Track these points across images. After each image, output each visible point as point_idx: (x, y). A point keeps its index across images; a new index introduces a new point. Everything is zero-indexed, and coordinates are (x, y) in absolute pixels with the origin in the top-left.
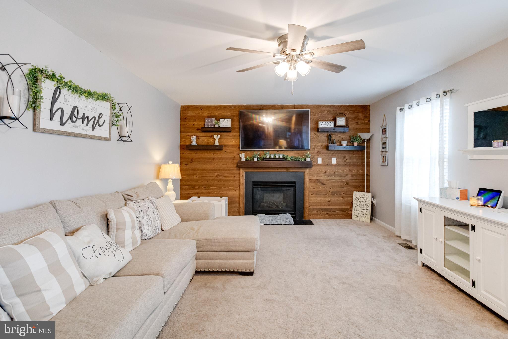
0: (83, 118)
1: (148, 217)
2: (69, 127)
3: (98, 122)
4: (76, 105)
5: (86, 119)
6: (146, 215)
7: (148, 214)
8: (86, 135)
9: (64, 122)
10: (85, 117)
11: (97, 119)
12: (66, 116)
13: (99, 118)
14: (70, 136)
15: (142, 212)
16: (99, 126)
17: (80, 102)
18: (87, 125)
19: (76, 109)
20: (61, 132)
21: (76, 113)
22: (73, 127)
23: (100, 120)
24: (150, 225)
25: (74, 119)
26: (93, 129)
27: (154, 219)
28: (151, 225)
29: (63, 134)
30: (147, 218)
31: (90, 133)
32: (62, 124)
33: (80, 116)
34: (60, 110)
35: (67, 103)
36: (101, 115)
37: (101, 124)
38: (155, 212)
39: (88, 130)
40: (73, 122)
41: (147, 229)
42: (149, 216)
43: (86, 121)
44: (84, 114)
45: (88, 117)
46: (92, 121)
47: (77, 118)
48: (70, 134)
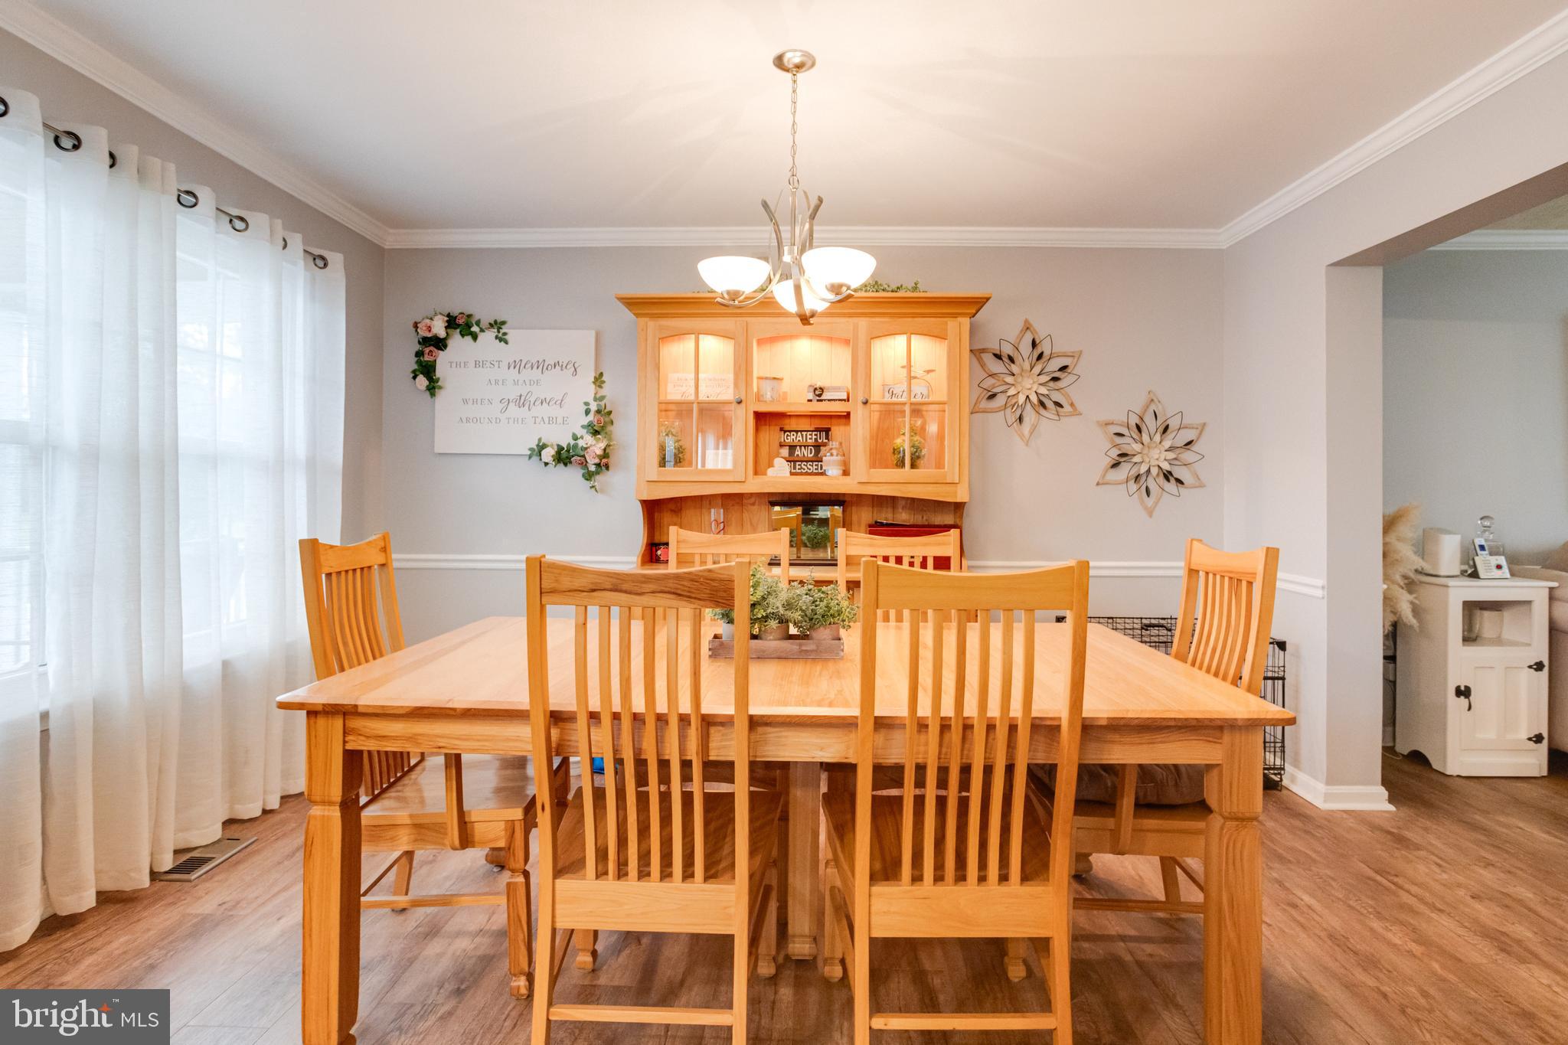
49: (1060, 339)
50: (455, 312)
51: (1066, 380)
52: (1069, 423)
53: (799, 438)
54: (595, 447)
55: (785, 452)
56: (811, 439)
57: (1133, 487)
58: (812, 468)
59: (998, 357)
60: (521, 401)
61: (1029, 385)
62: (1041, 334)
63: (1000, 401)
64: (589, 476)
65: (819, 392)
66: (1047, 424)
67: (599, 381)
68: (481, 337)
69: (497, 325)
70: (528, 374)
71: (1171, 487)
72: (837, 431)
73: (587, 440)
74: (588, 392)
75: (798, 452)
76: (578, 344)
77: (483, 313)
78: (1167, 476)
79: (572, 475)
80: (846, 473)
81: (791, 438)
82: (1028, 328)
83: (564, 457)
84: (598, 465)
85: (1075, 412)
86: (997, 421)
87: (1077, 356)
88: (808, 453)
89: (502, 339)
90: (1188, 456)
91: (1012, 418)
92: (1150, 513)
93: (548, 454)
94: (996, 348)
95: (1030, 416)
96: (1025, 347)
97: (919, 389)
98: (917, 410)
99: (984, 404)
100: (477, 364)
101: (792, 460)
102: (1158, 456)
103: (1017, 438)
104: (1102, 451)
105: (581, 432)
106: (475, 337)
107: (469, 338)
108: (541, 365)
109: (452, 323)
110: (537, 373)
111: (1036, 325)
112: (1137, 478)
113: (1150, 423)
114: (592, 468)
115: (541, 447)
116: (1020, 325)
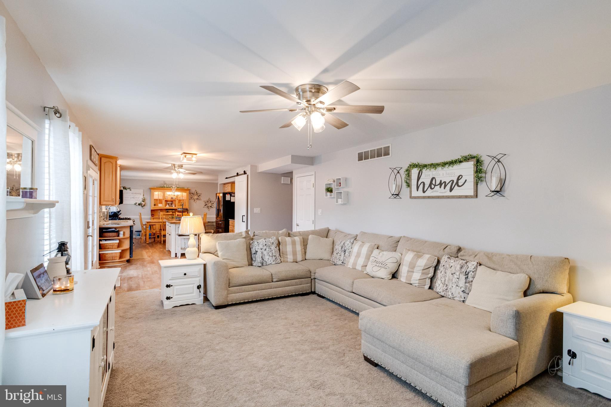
0: (441, 184)
1: (444, 273)
2: (429, 193)
3: (457, 183)
4: (433, 177)
5: (444, 184)
6: (444, 272)
7: (446, 272)
8: (443, 196)
9: (425, 190)
10: (442, 183)
11: (455, 182)
12: (426, 186)
13: (458, 179)
14: (429, 198)
15: (443, 267)
16: (458, 186)
17: (437, 173)
18: (444, 188)
19: (434, 180)
20: (423, 197)
21: (434, 182)
22: (432, 192)
23: (459, 181)
24: (442, 282)
25: (433, 186)
26: (451, 190)
27: (449, 279)
28: (444, 283)
29: (424, 198)
30: (443, 275)
31: (448, 194)
32: (424, 192)
33: (438, 182)
34: (422, 184)
35: (427, 177)
36: (461, 177)
37: (460, 184)
38: (456, 275)
39: (445, 192)
40: (432, 189)
41: (439, 284)
42: (446, 274)
43: (443, 185)
44: (441, 181)
45: (445, 182)
46: (450, 184)
47: (435, 185)
48: (429, 197)
49: (199, 192)
50: (123, 186)
51: (200, 196)
52: (200, 201)
53: (169, 202)
54: (143, 203)
55: (168, 204)
56: (171, 202)
57: (207, 208)
58: (171, 206)
59: (192, 194)
60: (133, 198)
61: (196, 197)
62: (197, 191)
63: (193, 198)
64: (142, 207)
65: (172, 198)
66: (198, 201)
67: (143, 195)
68: (128, 190)
69: (130, 188)
70: (134, 194)
71: (211, 208)
72: (174, 202)
73: (142, 203)
74: (142, 197)
75: (169, 204)
76: (141, 191)
77: (127, 187)
78: (211, 207)
79: (140, 207)
80: (175, 207)
81: (168, 203)
82: (196, 190)
83: (139, 204)
84: (144, 206)
85: (201, 200)
86: (192, 201)
87: (201, 194)
88: (170, 204)
89: (131, 190)
90: (213, 205)
91: (194, 200)
92: (209, 211)
93: (137, 204)
94: (192, 193)
95: (196, 200)
96: (195, 193)
97: (184, 198)
98: (183, 200)
99: (191, 199)
100: (127, 193)
101: (169, 205)
102: (210, 205)
103: (195, 203)
104: (204, 204)
105: (141, 202)
106: (127, 190)
107: (126, 190)
108: (136, 193)
109: (124, 188)
110: (135, 194)
111: (197, 190)
112: (208, 207)
113: (209, 201)
114: (143, 206)
115: (136, 203)
116: (195, 190)
